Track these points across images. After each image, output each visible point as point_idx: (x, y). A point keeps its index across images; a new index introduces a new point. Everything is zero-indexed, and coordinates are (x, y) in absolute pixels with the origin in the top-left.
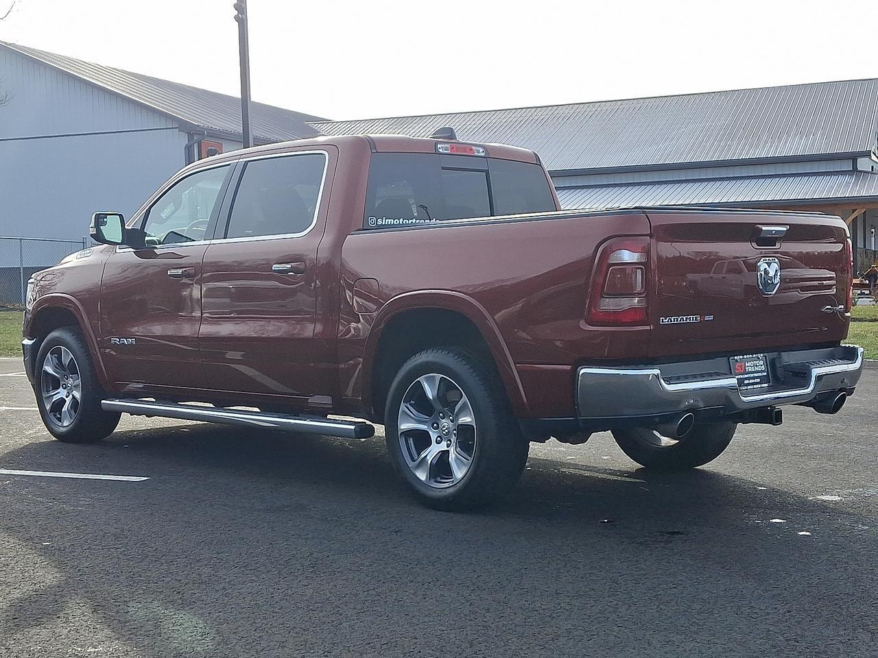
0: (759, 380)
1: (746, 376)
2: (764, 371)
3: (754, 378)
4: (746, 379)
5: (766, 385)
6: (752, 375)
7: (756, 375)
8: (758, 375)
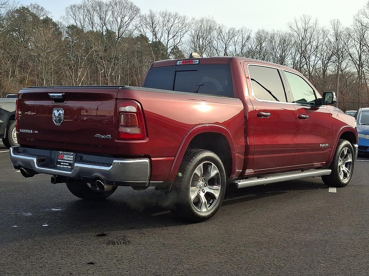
0: (68, 164)
1: (63, 161)
2: (71, 161)
3: (66, 163)
4: (62, 162)
5: (70, 167)
6: (65, 161)
7: (67, 161)
8: (68, 162)
